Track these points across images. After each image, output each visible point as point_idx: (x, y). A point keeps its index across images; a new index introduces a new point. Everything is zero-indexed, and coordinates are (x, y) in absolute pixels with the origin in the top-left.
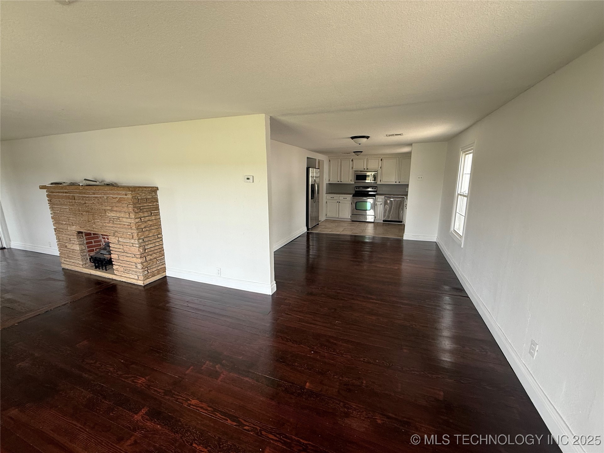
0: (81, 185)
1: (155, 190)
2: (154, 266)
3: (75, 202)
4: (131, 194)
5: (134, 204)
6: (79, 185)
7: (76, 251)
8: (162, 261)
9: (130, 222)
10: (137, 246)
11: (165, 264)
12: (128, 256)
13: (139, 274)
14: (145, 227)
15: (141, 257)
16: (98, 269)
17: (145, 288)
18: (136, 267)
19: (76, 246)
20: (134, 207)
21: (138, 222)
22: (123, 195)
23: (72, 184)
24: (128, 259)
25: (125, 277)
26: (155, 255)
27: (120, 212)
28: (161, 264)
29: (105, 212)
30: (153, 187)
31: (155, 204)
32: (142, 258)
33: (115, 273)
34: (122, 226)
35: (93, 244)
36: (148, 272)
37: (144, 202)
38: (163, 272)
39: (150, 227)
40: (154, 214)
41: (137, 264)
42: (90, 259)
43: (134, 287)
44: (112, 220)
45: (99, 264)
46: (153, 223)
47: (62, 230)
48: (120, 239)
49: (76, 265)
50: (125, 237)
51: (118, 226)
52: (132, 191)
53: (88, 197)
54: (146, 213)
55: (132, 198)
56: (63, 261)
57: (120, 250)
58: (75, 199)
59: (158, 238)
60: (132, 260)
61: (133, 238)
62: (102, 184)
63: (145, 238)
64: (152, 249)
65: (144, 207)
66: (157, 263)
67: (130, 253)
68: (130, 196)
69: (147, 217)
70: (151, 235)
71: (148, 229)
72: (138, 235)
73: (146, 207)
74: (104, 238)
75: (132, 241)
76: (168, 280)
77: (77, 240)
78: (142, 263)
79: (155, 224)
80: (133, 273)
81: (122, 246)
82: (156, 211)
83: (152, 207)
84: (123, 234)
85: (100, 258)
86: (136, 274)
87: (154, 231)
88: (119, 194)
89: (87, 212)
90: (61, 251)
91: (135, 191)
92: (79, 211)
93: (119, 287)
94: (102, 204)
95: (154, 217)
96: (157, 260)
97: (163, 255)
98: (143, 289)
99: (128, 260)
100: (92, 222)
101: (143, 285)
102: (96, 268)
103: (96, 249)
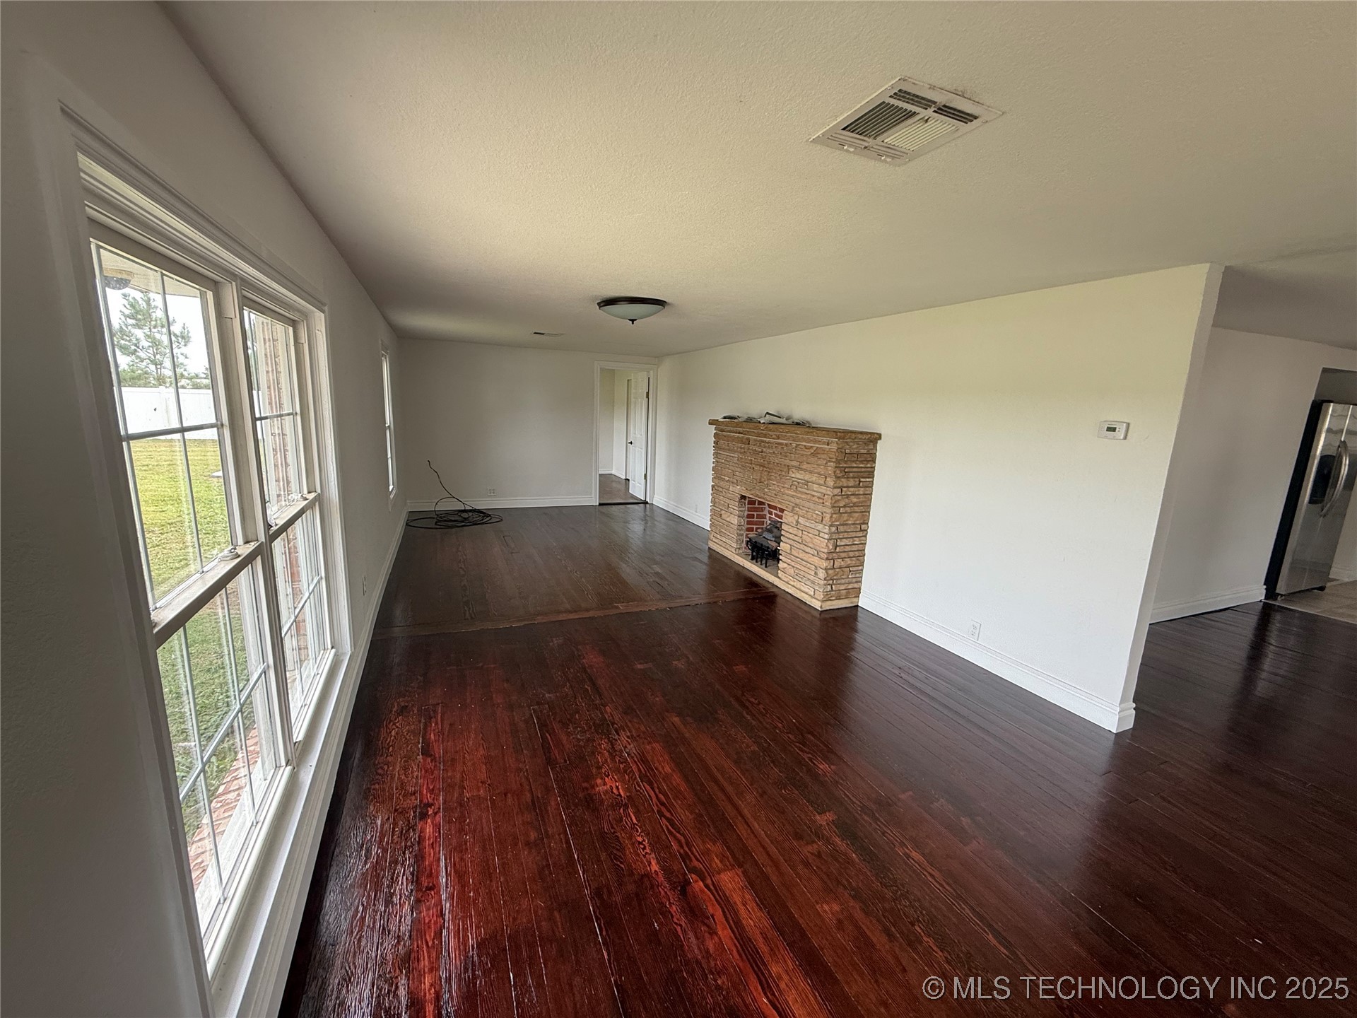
0: (762, 422)
1: (874, 438)
2: (843, 581)
3: (749, 449)
4: (837, 443)
5: (838, 461)
6: (760, 422)
7: (732, 525)
8: (858, 575)
9: (824, 491)
10: (826, 536)
11: (861, 582)
12: (807, 551)
13: (817, 588)
14: (845, 506)
15: (827, 559)
16: (754, 561)
17: (822, 615)
18: (816, 573)
19: (734, 519)
20: (836, 467)
21: (836, 495)
22: (823, 444)
23: (750, 420)
24: (806, 557)
25: (793, 586)
26: (848, 561)
27: (811, 472)
28: (854, 580)
29: (789, 469)
30: (874, 433)
31: (869, 465)
32: (828, 561)
33: (780, 575)
34: (809, 497)
35: (755, 519)
36: (832, 588)
37: (853, 459)
38: (854, 597)
39: (852, 507)
40: (865, 484)
41: (819, 568)
42: (747, 542)
43: (803, 606)
44: (795, 485)
45: (757, 554)
46: (858, 500)
47: (721, 490)
48: (801, 520)
49: (727, 547)
50: (809, 517)
51: (803, 496)
52: (839, 438)
53: (768, 443)
54: (852, 480)
55: (837, 450)
56: (712, 537)
57: (796, 538)
58: (749, 444)
59: (861, 530)
60: (811, 559)
61: (822, 520)
62: (790, 422)
63: (841, 525)
64: (848, 548)
65: (851, 470)
66: (850, 577)
67: (812, 546)
68: (834, 447)
69: (852, 487)
70: (850, 522)
71: (848, 509)
72: (831, 517)
73: (854, 470)
74: (771, 513)
75: (820, 527)
76: (859, 614)
77: (737, 508)
78: (826, 569)
79: (862, 503)
80: (809, 583)
81: (801, 532)
82: (868, 480)
83: (863, 470)
84: (806, 511)
85: (762, 544)
86: (812, 585)
87: (857, 515)
88: (816, 441)
89: (762, 466)
90: (713, 520)
91: (844, 439)
92: (751, 464)
93: (779, 601)
94: (786, 456)
95: (862, 489)
96: (850, 571)
97: (862, 564)
98: (818, 616)
99: (804, 558)
100: (766, 483)
101: (820, 609)
102: (752, 559)
103: (757, 528)
